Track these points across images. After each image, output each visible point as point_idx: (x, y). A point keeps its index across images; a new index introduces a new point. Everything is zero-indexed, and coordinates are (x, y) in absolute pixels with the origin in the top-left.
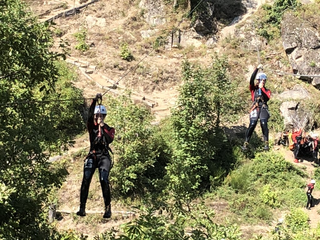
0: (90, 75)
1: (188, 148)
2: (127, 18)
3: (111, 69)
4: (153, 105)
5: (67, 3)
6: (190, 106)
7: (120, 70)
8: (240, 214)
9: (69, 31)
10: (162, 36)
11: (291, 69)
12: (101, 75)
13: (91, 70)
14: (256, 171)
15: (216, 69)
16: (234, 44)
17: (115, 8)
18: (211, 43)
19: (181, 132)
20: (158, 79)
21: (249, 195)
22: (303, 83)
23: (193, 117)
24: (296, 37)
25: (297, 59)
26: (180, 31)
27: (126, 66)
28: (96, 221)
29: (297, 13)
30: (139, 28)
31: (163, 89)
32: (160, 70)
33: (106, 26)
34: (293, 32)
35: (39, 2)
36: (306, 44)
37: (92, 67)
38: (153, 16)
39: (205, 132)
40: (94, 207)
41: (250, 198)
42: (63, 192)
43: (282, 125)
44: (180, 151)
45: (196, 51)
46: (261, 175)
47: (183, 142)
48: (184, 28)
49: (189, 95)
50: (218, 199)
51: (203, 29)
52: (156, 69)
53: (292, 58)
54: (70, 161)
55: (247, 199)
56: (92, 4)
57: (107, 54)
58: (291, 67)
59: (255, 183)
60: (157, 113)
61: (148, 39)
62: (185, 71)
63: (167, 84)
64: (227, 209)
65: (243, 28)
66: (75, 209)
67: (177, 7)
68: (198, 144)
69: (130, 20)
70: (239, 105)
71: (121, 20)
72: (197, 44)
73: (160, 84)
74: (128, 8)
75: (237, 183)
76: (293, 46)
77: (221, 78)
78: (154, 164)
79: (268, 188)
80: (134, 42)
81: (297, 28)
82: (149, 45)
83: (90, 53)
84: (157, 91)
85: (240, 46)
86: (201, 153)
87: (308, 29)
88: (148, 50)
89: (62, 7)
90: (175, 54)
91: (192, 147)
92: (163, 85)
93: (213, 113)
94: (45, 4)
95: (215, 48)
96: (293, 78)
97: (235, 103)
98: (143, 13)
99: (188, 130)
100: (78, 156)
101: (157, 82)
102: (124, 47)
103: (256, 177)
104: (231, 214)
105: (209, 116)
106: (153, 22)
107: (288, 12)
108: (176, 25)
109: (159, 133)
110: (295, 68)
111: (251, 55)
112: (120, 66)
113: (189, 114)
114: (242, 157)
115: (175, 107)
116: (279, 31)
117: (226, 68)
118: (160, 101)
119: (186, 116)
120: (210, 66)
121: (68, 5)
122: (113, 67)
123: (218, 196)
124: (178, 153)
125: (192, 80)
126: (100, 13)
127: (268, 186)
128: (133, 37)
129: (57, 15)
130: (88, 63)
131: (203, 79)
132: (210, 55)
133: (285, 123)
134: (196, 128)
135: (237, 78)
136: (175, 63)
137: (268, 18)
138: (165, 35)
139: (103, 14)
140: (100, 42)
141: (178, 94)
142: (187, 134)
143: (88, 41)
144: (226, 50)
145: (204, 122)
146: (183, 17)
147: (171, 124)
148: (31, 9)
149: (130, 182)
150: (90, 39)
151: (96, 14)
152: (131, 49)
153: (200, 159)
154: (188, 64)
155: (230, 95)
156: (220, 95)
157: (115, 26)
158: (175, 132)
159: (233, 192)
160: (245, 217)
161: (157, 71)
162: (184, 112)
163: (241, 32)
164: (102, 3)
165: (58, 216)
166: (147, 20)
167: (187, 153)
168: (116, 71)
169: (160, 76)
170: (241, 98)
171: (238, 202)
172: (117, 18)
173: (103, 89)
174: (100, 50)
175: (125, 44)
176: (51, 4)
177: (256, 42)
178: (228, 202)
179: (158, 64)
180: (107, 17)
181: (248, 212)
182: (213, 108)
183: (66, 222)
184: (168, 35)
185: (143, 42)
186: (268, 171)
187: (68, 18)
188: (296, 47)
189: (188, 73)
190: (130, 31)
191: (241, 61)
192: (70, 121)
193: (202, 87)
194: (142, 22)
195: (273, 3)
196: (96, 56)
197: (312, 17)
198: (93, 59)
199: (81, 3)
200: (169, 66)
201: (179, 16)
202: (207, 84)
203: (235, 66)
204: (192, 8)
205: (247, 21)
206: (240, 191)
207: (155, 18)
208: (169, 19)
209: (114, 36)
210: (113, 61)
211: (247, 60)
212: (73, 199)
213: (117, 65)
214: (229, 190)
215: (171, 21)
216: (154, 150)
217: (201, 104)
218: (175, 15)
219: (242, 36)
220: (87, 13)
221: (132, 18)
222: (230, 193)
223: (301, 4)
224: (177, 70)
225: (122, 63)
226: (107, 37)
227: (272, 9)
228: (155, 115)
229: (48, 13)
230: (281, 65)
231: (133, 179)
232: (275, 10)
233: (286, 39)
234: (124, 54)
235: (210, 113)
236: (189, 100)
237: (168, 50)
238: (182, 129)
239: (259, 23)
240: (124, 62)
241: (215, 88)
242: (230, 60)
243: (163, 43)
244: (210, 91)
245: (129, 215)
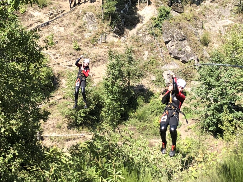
0: (57, 59)
1: (113, 98)
2: (76, 27)
3: (68, 56)
4: (92, 75)
5: (42, 19)
6: (113, 75)
7: (73, 56)
8: (143, 134)
9: (43, 35)
10: (96, 36)
11: (168, 52)
12: (63, 59)
13: (57, 57)
14: (151, 110)
15: (127, 54)
16: (136, 40)
17: (69, 21)
18: (124, 39)
19: (109, 89)
20: (95, 60)
21: (147, 123)
22: (175, 60)
23: (115, 81)
24: (170, 34)
25: (171, 47)
26: (106, 33)
27: (76, 54)
28: (63, 140)
29: (170, 21)
30: (83, 32)
31: (98, 66)
32: (95, 55)
33: (64, 32)
34: (169, 32)
35: (26, 19)
36: (176, 38)
37: (58, 55)
38: (90, 25)
39: (122, 89)
40: (62, 133)
41: (148, 125)
42: (44, 125)
43: (164, 84)
44: (109, 100)
45: (115, 44)
46: (153, 112)
47: (110, 95)
48: (108, 32)
49: (113, 69)
50: (130, 126)
51: (119, 31)
52: (93, 55)
53: (168, 47)
54: (47, 107)
55: (146, 125)
56: (56, 20)
57: (66, 47)
58: (168, 51)
59: (150, 116)
60: (95, 79)
61: (88, 38)
62: (110, 55)
63: (100, 63)
64: (136, 131)
65: (141, 31)
66: (51, 134)
67: (103, 20)
68: (118, 95)
69: (78, 28)
70: (141, 74)
71: (73, 28)
72: (116, 40)
73: (96, 63)
74: (77, 21)
75: (141, 117)
76: (169, 40)
77: (130, 59)
78: (94, 108)
79: (158, 118)
80: (81, 40)
81: (171, 30)
82: (89, 41)
83: (56, 47)
84: (95, 67)
85: (140, 41)
86: (120, 101)
87: (177, 30)
88: (89, 44)
89: (39, 21)
90: (104, 46)
91: (115, 98)
92: (97, 64)
93: (126, 79)
94: (29, 20)
95: (126, 42)
96: (170, 57)
97: (138, 72)
98: (85, 24)
99: (113, 89)
100: (52, 105)
101: (94, 62)
102: (75, 43)
103: (151, 113)
104: (137, 134)
105: (124, 80)
106: (91, 28)
107: (165, 21)
108: (104, 30)
109: (97, 91)
110: (170, 52)
111: (146, 45)
112: (73, 54)
113: (113, 79)
114: (143, 102)
115: (105, 76)
116: (161, 32)
117: (132, 53)
118: (96, 73)
119: (111, 80)
120: (123, 52)
121: (43, 21)
122: (69, 54)
123: (130, 124)
124: (107, 101)
125: (114, 60)
126: (61, 24)
127: (158, 117)
128: (80, 38)
129: (37, 26)
130: (55, 53)
131: (120, 60)
132: (123, 46)
133: (166, 83)
134: (117, 87)
135: (139, 58)
136: (104, 51)
137: (154, 24)
138: (98, 36)
139: (62, 25)
140: (62, 41)
141: (106, 68)
142: (112, 90)
143: (55, 40)
144: (132, 43)
145: (121, 84)
146: (107, 25)
147: (103, 85)
148: (22, 23)
149: (81, 118)
150: (56, 39)
151: (59, 25)
152: (79, 44)
153: (120, 104)
154: (111, 52)
155: (135, 68)
156: (130, 68)
157: (69, 32)
158: (105, 89)
159: (138, 121)
160: (146, 135)
161: (94, 56)
162: (110, 78)
163: (140, 33)
164: (62, 19)
165: (42, 138)
166: (87, 27)
167: (112, 101)
168: (71, 57)
169: (96, 58)
170: (141, 70)
171: (141, 126)
172: (70, 27)
173: (64, 67)
174: (62, 45)
175: (76, 42)
176: (33, 20)
177: (148, 38)
178: (136, 127)
179: (94, 52)
180: (65, 26)
181: (147, 132)
182: (126, 76)
183: (46, 142)
184: (99, 35)
185: (85, 40)
186: (157, 109)
187: (43, 28)
188: (170, 40)
189: (111, 57)
190: (78, 34)
191: (140, 49)
192: (46, 85)
193: (120, 64)
194: (84, 29)
195: (157, 16)
196: (59, 49)
197: (179, 23)
198: (58, 50)
199: (50, 19)
200: (100, 53)
201: (105, 25)
202: (122, 62)
203: (137, 52)
204: (112, 20)
205: (143, 26)
206: (142, 121)
207: (92, 26)
208: (99, 27)
209: (69, 37)
210: (69, 51)
211: (144, 48)
212: (50, 129)
213: (72, 54)
214: (136, 121)
215: (101, 28)
216: (94, 100)
217: (119, 74)
218: (103, 25)
219: (141, 35)
220: (54, 25)
221: (79, 27)
222: (137, 122)
223: (172, 16)
224: (105, 55)
225: (74, 52)
226: (65, 37)
227: (157, 19)
228: (94, 80)
229: (31, 25)
230: (163, 50)
231: (83, 116)
232: (158, 20)
233: (165, 36)
234: (75, 47)
235: (124, 78)
236: (112, 71)
237: (100, 44)
238: (109, 88)
239: (149, 27)
240: (76, 51)
241: (127, 64)
242: (135, 48)
243: (97, 40)
244: (124, 66)
245: (81, 136)
